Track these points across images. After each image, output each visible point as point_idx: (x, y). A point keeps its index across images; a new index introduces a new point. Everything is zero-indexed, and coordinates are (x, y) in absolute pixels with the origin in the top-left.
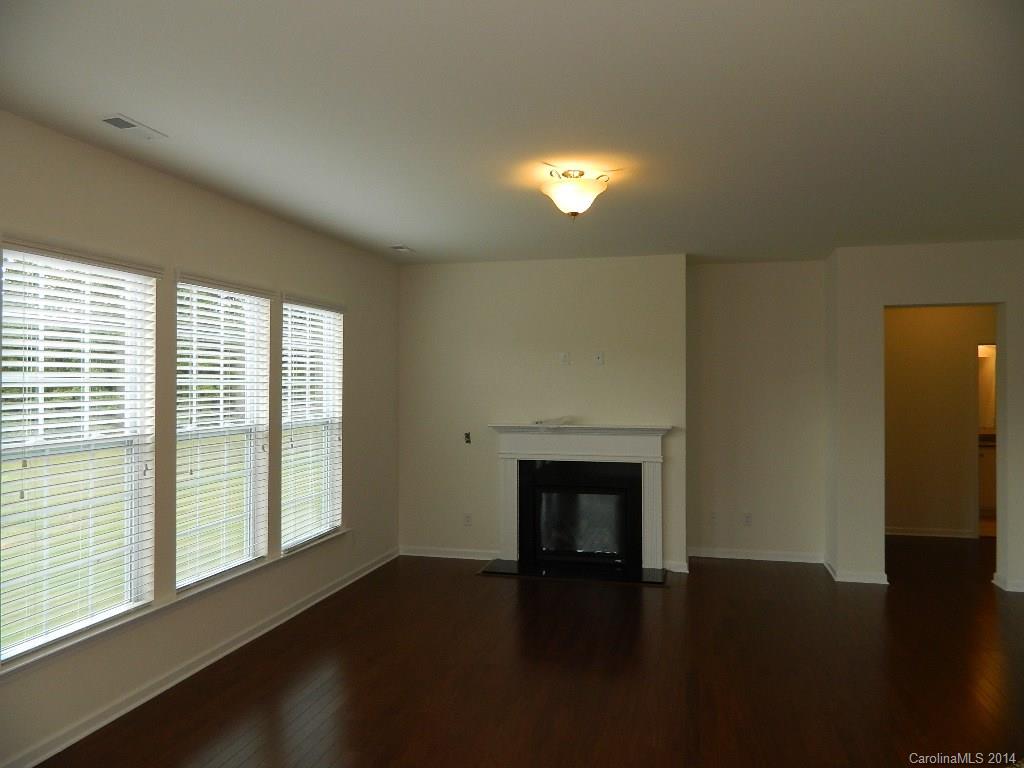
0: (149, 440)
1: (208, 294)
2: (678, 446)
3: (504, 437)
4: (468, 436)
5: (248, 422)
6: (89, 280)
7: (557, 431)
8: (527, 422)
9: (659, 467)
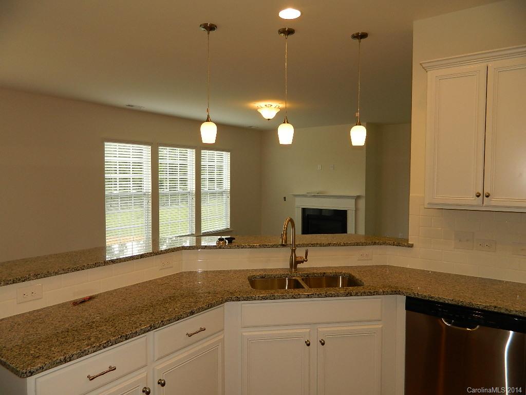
0: (150, 194)
1: (172, 149)
2: (362, 204)
3: (297, 199)
4: (285, 198)
5: (189, 190)
6: (131, 148)
7: (314, 196)
8: (304, 193)
9: (354, 212)
